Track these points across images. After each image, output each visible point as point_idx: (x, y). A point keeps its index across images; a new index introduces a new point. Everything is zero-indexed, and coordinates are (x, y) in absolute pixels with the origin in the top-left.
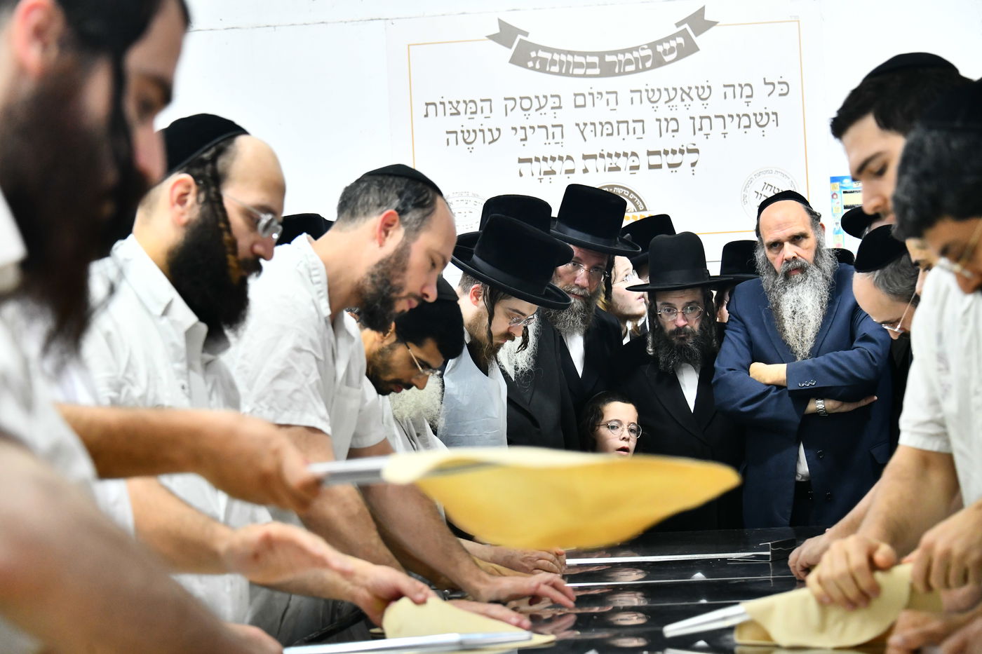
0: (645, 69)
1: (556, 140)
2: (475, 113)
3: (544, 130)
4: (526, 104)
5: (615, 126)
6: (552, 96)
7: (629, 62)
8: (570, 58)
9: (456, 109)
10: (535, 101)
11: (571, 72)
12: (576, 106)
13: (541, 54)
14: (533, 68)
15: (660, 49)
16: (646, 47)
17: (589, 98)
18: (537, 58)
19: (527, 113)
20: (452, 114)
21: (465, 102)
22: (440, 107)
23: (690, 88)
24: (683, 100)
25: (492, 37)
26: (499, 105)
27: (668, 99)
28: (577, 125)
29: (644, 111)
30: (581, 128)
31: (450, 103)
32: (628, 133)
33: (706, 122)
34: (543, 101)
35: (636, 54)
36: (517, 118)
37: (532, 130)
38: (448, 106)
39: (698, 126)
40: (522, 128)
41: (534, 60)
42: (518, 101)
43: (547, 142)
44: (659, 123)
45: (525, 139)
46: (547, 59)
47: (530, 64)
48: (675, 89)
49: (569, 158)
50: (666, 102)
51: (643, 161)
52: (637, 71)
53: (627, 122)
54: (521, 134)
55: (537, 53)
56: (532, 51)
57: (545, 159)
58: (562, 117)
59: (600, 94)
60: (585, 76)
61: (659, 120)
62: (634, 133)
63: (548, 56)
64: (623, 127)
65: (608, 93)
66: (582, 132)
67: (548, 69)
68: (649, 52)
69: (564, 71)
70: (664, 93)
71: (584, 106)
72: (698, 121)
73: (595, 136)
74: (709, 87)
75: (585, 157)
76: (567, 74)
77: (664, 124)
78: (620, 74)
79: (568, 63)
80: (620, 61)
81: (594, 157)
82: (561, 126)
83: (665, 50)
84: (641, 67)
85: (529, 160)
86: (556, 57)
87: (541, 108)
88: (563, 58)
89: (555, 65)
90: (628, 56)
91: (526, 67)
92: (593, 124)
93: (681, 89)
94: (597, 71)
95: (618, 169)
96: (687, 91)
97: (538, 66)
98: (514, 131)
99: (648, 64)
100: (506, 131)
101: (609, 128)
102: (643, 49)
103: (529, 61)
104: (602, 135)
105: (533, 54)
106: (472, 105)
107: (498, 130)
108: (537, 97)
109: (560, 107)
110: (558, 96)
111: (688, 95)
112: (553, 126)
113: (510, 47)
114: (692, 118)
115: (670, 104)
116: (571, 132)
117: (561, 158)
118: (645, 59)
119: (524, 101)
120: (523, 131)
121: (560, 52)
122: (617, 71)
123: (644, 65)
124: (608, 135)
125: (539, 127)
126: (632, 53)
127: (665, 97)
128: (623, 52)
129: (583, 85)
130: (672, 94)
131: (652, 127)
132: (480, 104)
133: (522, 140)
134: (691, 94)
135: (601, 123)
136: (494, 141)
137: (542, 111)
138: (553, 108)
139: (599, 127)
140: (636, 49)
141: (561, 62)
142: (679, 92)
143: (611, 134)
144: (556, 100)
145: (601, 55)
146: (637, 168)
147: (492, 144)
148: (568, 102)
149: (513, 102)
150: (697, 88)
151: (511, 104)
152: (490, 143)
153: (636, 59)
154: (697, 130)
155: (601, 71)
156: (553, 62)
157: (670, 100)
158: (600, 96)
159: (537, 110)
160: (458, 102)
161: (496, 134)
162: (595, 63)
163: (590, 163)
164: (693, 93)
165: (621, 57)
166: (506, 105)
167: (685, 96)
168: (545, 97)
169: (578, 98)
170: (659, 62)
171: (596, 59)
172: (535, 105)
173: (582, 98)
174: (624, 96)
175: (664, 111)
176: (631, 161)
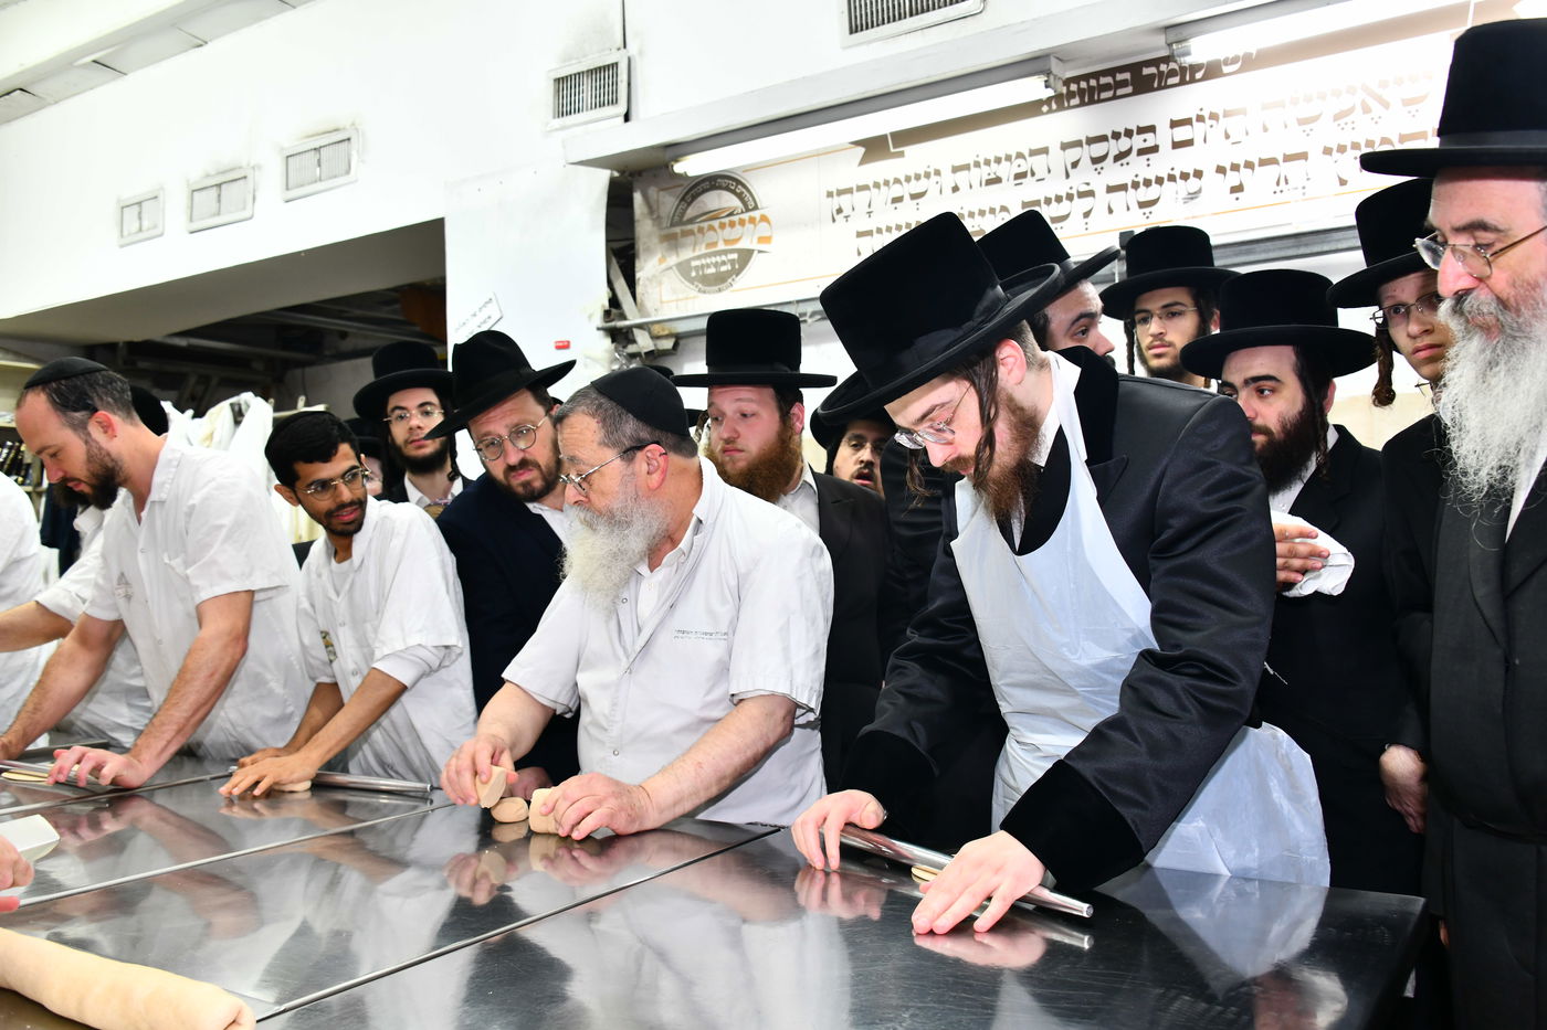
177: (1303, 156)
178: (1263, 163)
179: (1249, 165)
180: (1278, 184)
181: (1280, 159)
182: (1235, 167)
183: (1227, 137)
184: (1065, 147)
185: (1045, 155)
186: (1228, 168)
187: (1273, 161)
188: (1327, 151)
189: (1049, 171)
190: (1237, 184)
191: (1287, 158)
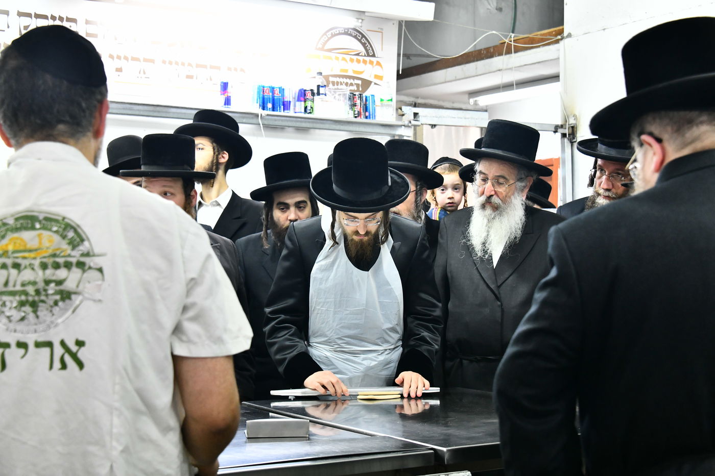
177: (152, 61)
178: (134, 59)
179: (126, 58)
180: (140, 73)
181: (142, 60)
182: (119, 57)
183: (116, 39)
184: (20, 14)
185: (6, 16)
186: (115, 56)
187: (137, 59)
188: (164, 62)
189: (8, 27)
190: (120, 67)
191: (146, 60)
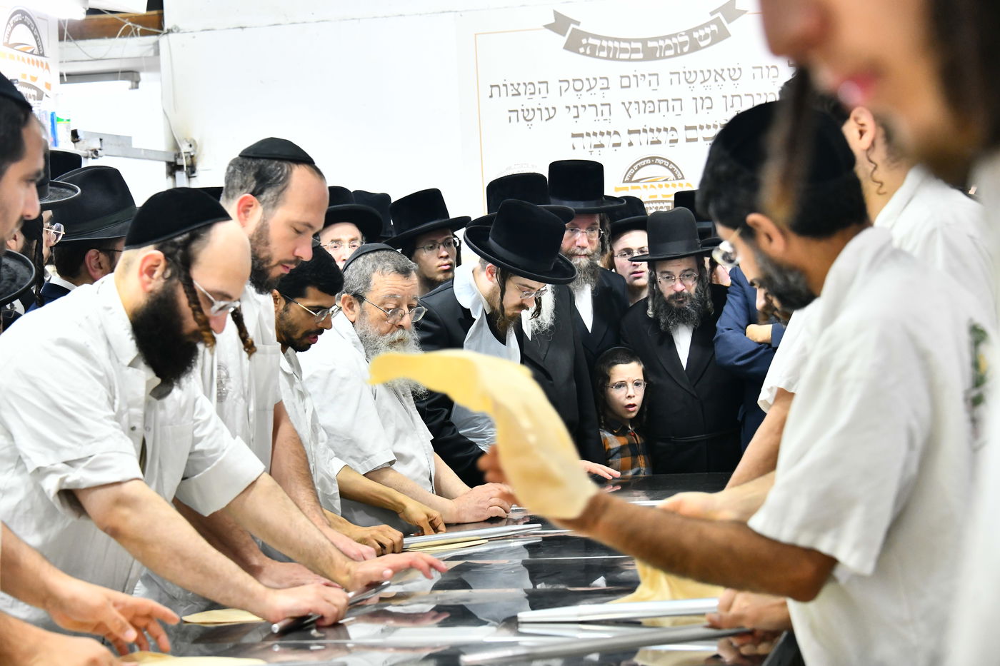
0: (683, 53)
1: (604, 117)
2: (534, 93)
3: (594, 108)
4: (578, 85)
5: (657, 104)
6: (601, 78)
7: (668, 47)
8: (616, 44)
9: (517, 90)
10: (586, 83)
11: (617, 57)
12: (622, 87)
13: (591, 41)
14: (584, 54)
15: (696, 35)
16: (683, 34)
17: (633, 80)
18: (587, 44)
19: (579, 93)
20: (513, 95)
21: (524, 84)
22: (503, 89)
23: (723, 70)
24: (716, 81)
25: (547, 27)
26: (554, 86)
27: (703, 80)
28: (623, 103)
29: (682, 90)
30: (626, 106)
31: (512, 85)
32: (668, 110)
33: (736, 99)
34: (593, 83)
35: (675, 40)
36: (571, 98)
37: (583, 109)
38: (510, 88)
39: (729, 104)
40: (574, 107)
41: (585, 46)
42: (571, 83)
43: (597, 119)
44: (695, 101)
45: (578, 117)
46: (596, 46)
47: (582, 50)
48: (709, 71)
49: (616, 133)
50: (702, 83)
51: (681, 135)
52: (676, 55)
53: (667, 101)
54: (574, 112)
55: (587, 41)
56: (584, 38)
57: (595, 134)
58: (609, 96)
59: (643, 76)
60: (629, 60)
61: (695, 99)
62: (673, 110)
63: (597, 42)
64: (663, 105)
65: (650, 75)
66: (627, 110)
67: (597, 54)
68: (686, 38)
69: (611, 56)
70: (700, 75)
71: (629, 87)
72: (729, 98)
73: (639, 112)
74: (740, 69)
75: (630, 132)
76: (614, 59)
77: (699, 102)
78: (661, 58)
79: (615, 49)
80: (661, 47)
81: (638, 132)
82: (609, 105)
83: (700, 37)
84: (679, 51)
85: (581, 135)
86: (605, 43)
87: (591, 89)
88: (611, 44)
89: (603, 50)
90: (668, 42)
91: (579, 53)
92: (637, 103)
93: (715, 70)
94: (640, 56)
95: (659, 142)
96: (720, 72)
97: (588, 52)
98: (568, 110)
99: (686, 49)
100: (561, 110)
101: (650, 106)
102: (681, 35)
103: (580, 47)
104: (645, 112)
105: (584, 41)
106: (531, 86)
107: (554, 108)
108: (588, 79)
109: (608, 88)
110: (607, 78)
111: (721, 76)
112: (602, 105)
113: (564, 35)
114: (725, 97)
115: (705, 84)
116: (618, 110)
117: (609, 133)
118: (683, 44)
119: (577, 83)
120: (576, 109)
121: (607, 39)
122: (658, 55)
123: (682, 50)
124: (650, 112)
125: (590, 106)
126: (671, 40)
127: (700, 78)
128: (663, 38)
129: (628, 69)
130: (707, 75)
131: (689, 105)
132: (537, 86)
133: (575, 117)
134: (723, 76)
135: (644, 102)
136: (550, 118)
137: (592, 91)
138: (602, 89)
139: (642, 106)
140: (675, 35)
141: (609, 49)
142: (713, 73)
143: (653, 112)
144: (605, 81)
145: (644, 41)
146: (676, 141)
147: (548, 121)
148: (615, 83)
149: (566, 84)
150: (729, 70)
151: (565, 85)
152: (547, 120)
153: (675, 44)
154: (728, 107)
155: (644, 57)
156: (602, 48)
157: (705, 81)
158: (643, 78)
159: (588, 91)
160: (519, 84)
161: (552, 112)
162: (639, 49)
163: (634, 137)
164: (726, 75)
165: (661, 43)
166: (561, 87)
167: (718, 77)
168: (595, 79)
169: (623, 79)
170: (695, 47)
171: (639, 45)
172: (587, 86)
173: (627, 79)
174: (665, 78)
175: (699, 91)
176: (671, 136)
